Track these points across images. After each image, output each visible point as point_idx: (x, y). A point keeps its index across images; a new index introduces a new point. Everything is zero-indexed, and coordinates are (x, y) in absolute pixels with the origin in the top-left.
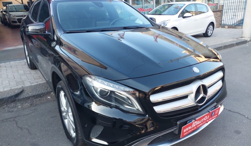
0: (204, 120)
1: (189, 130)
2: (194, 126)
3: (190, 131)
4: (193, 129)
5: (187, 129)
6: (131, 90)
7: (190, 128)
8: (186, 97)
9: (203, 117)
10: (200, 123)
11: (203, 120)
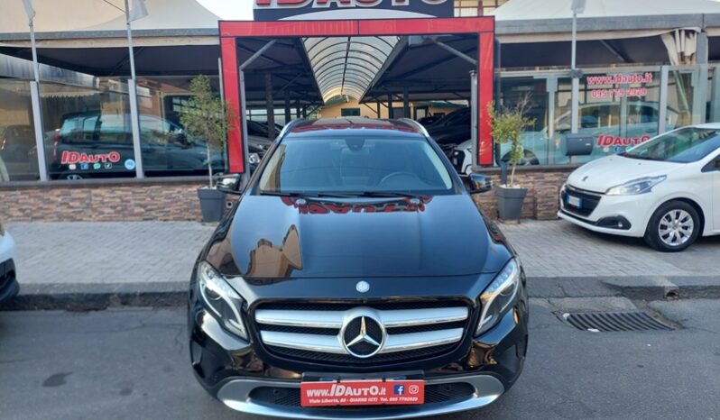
0: (368, 392)
1: (321, 397)
2: (338, 394)
3: (327, 401)
4: (337, 401)
5: (317, 393)
6: (236, 296)
7: (324, 393)
8: (333, 332)
9: (368, 385)
10: (355, 394)
11: (365, 390)
